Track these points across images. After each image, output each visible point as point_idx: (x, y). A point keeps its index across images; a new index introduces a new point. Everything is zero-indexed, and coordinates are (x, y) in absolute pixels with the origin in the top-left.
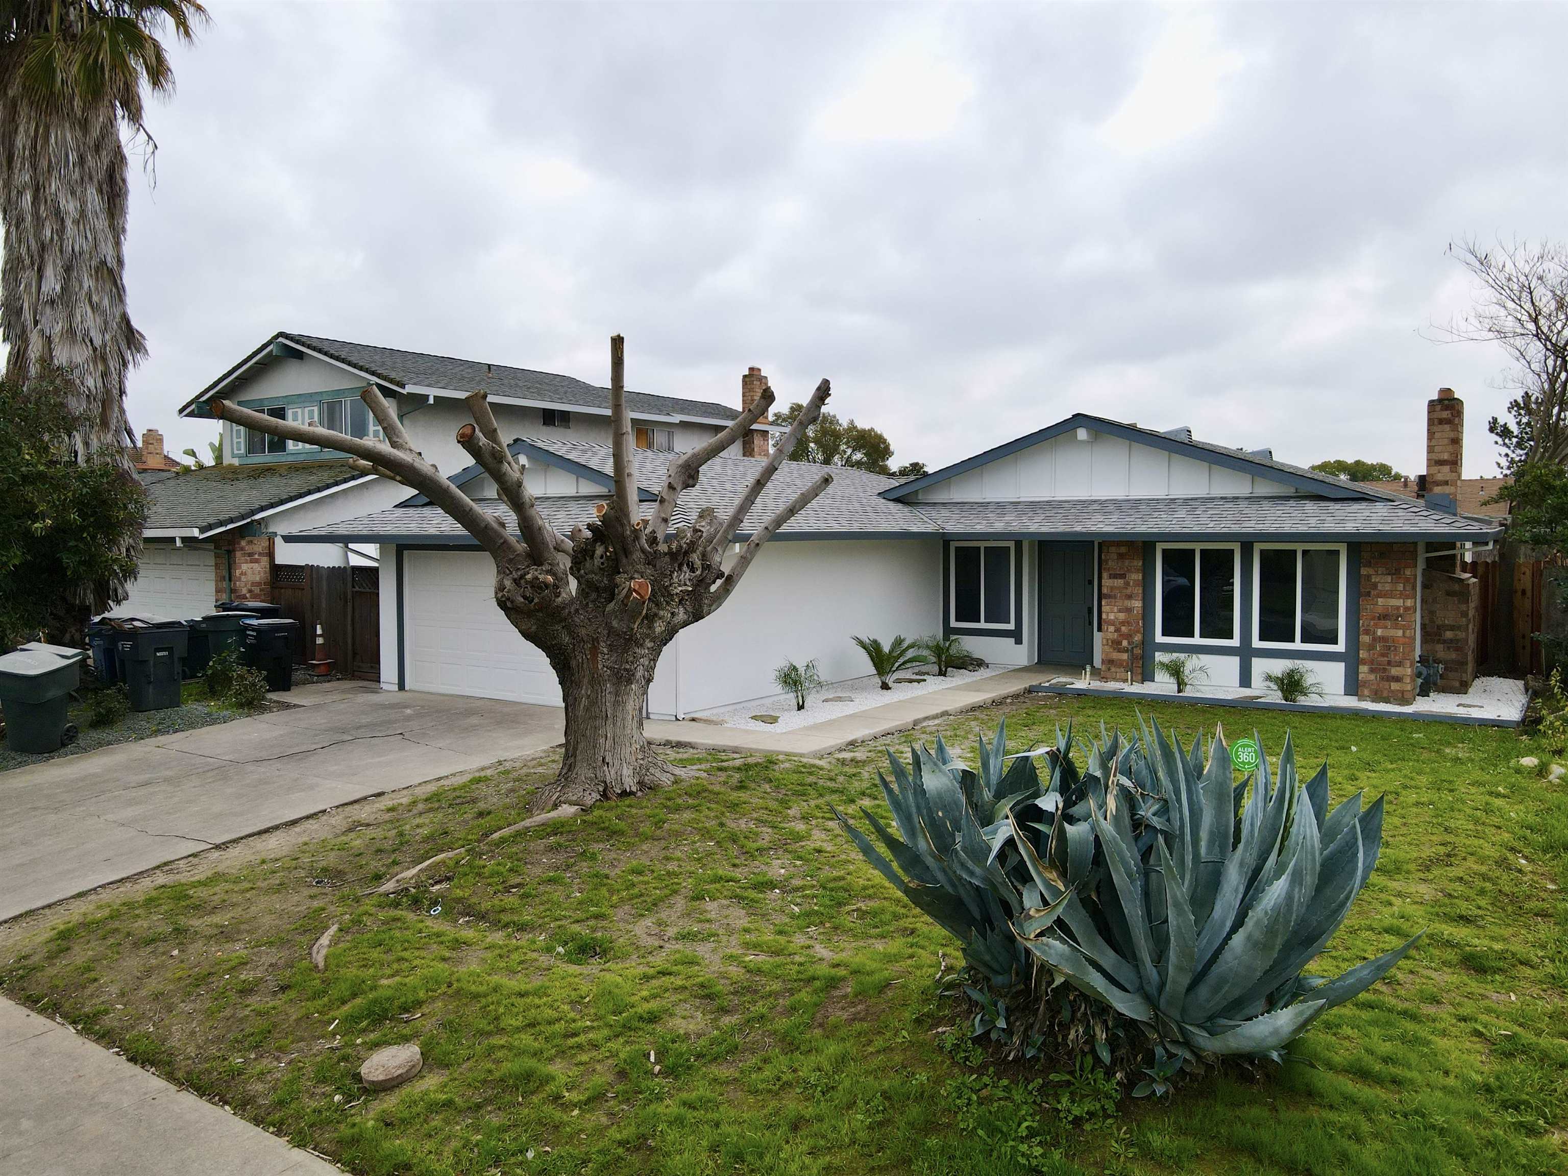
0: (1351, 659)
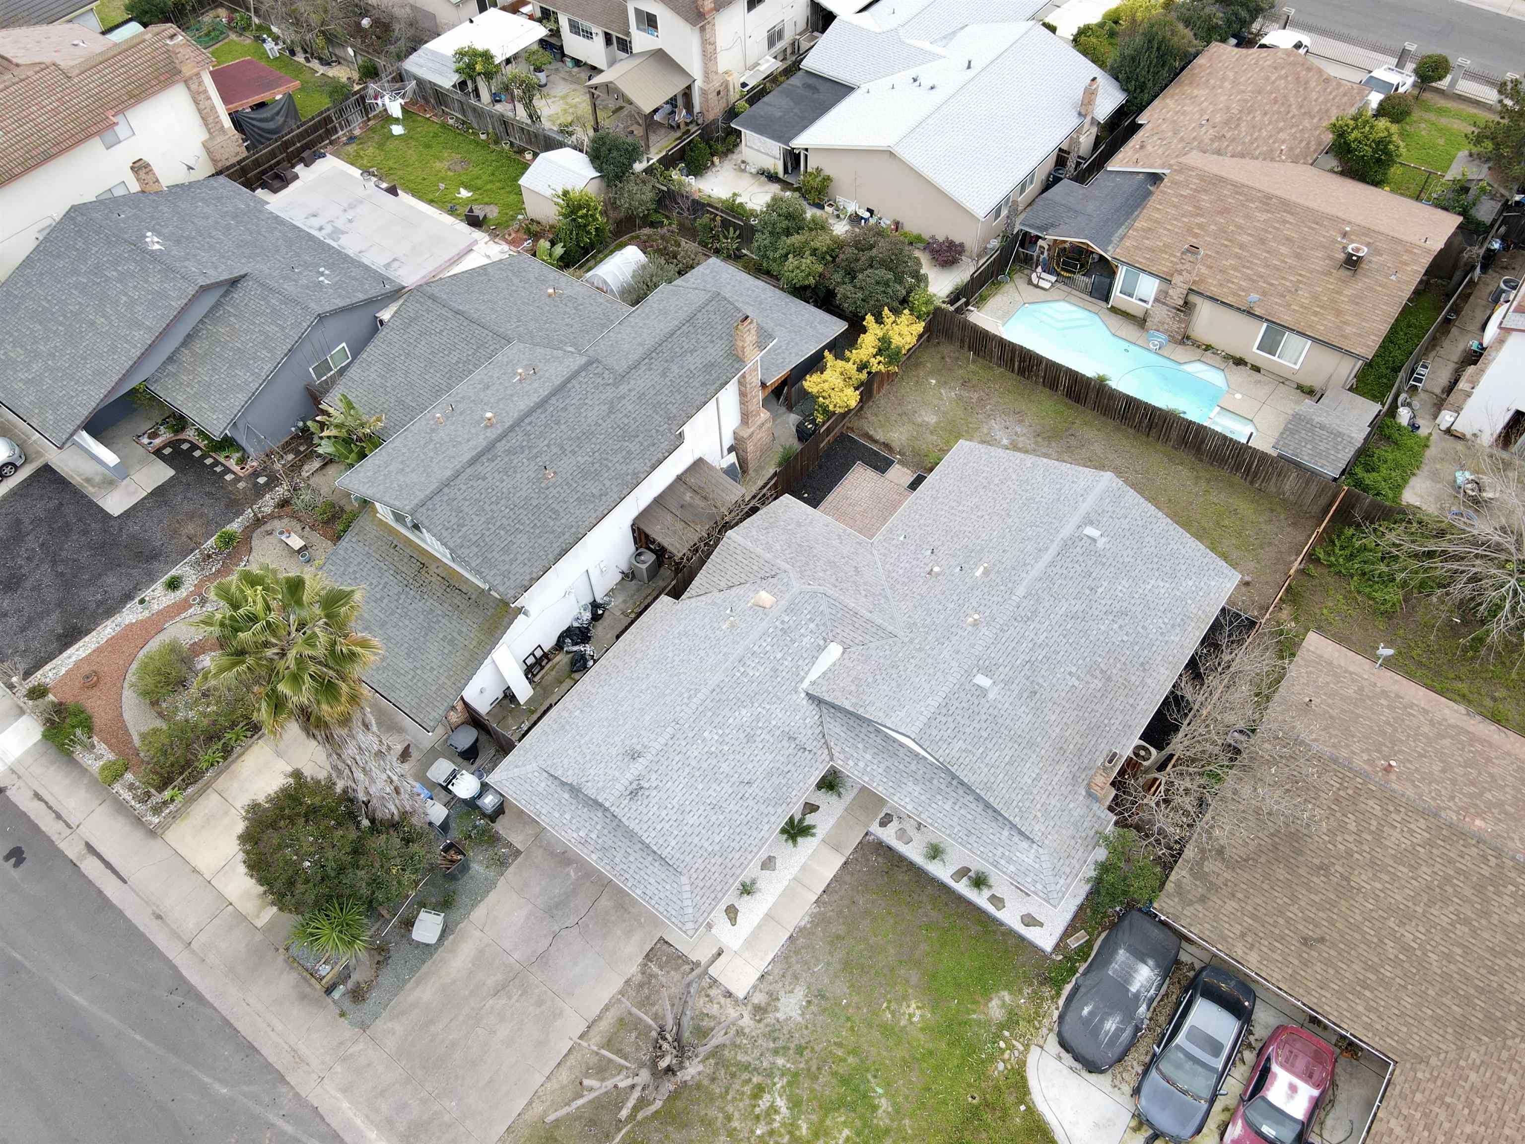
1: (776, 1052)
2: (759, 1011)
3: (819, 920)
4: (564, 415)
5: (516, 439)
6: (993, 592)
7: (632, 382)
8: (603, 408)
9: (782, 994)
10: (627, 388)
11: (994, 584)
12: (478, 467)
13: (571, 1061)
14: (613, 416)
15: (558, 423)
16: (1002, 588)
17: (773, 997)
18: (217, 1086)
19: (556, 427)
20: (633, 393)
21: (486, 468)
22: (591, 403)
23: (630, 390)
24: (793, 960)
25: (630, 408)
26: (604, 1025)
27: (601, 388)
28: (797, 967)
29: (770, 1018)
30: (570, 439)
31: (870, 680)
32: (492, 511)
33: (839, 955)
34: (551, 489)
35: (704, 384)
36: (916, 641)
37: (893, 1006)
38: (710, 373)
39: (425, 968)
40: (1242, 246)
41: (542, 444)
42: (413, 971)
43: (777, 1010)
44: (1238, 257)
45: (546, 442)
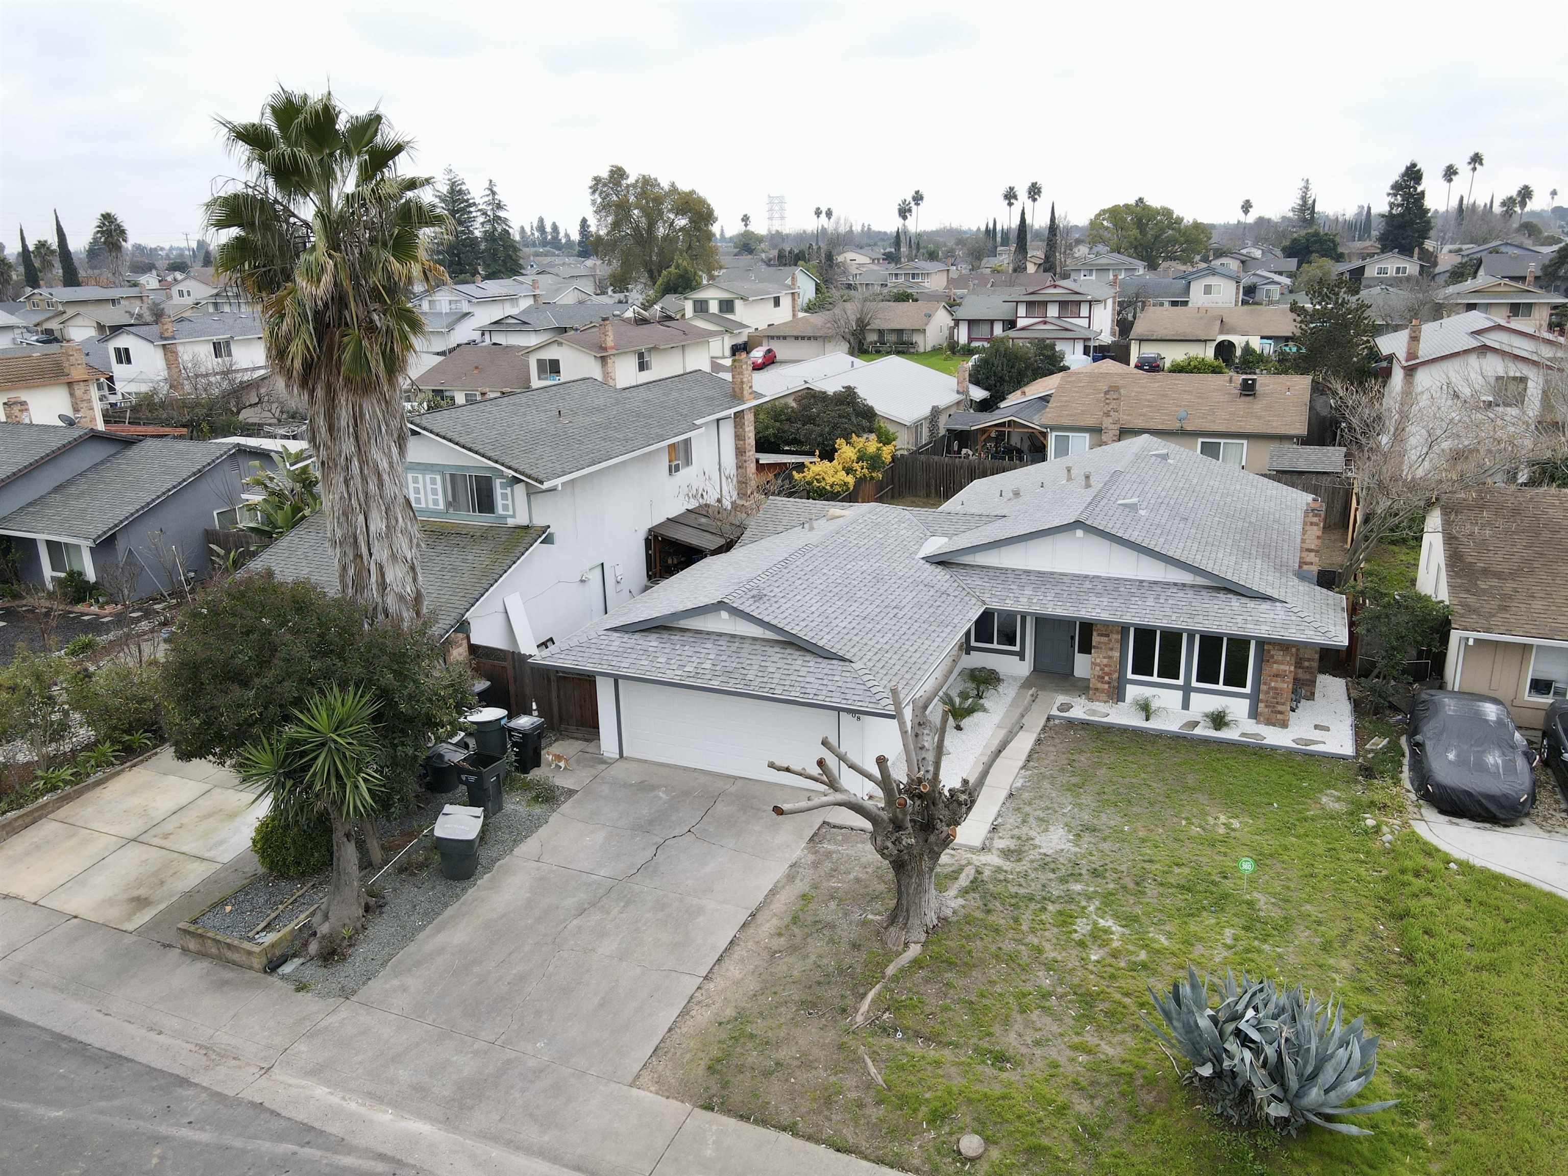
0: (1255, 699)
1: (1063, 880)
9: (1033, 835)
18: (41, 1111)
29: (1032, 856)
39: (449, 911)
42: (430, 916)
43: (1037, 847)
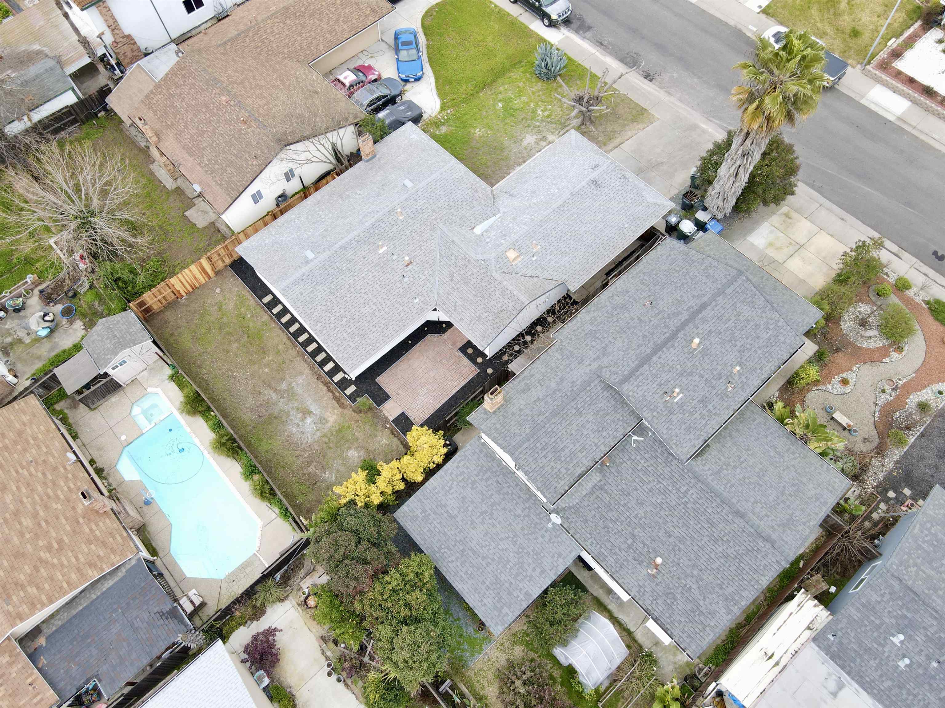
1: (539, 126)
2: (544, 138)
3: (510, 168)
4: (640, 342)
5: (674, 323)
6: (383, 230)
7: (588, 371)
8: (611, 350)
9: (533, 144)
10: (592, 367)
11: (380, 236)
12: (699, 302)
13: (627, 137)
14: (603, 345)
15: (644, 336)
16: (377, 231)
17: (537, 143)
19: (645, 333)
20: (587, 363)
21: (694, 303)
22: (620, 352)
23: (590, 365)
24: (525, 155)
25: (591, 352)
26: (612, 145)
27: (612, 363)
28: (524, 151)
29: (539, 136)
30: (635, 327)
31: (465, 203)
32: (685, 279)
33: (505, 154)
34: (647, 296)
35: (532, 376)
36: (434, 217)
37: (486, 135)
38: (526, 384)
40: (35, 515)
41: (655, 321)
43: (536, 139)
44: (46, 507)
45: (653, 323)
